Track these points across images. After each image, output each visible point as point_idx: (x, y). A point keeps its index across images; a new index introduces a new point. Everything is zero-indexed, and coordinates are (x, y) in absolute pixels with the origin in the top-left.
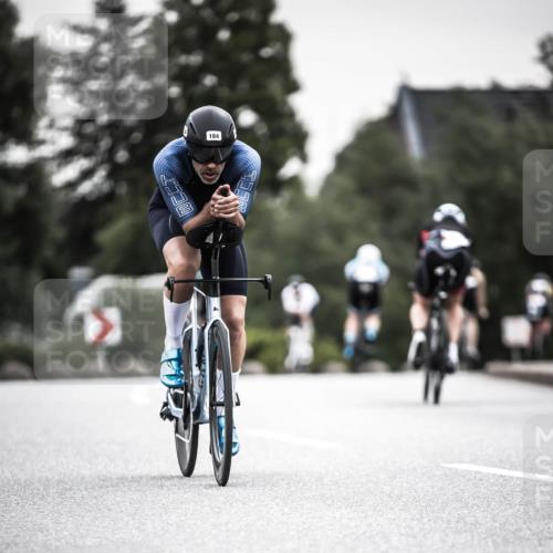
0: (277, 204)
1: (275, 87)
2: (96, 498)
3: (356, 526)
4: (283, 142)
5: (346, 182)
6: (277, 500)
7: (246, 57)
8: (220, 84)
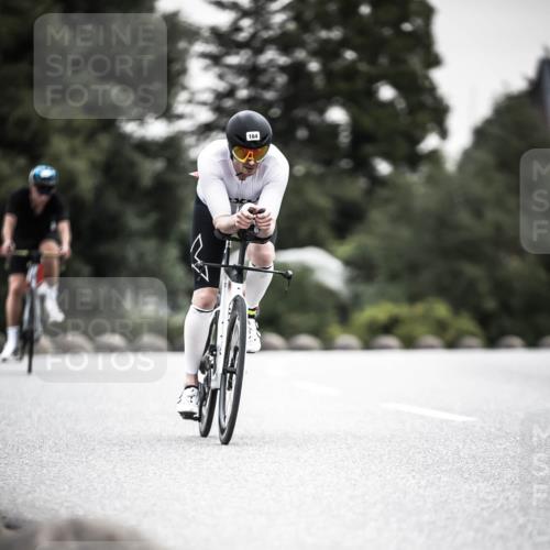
0: (415, 179)
1: (415, 62)
2: (232, 469)
3: (494, 500)
4: (422, 117)
5: (485, 156)
6: (414, 474)
7: (387, 32)
8: (360, 59)
